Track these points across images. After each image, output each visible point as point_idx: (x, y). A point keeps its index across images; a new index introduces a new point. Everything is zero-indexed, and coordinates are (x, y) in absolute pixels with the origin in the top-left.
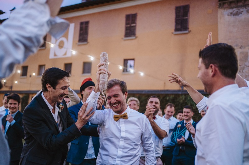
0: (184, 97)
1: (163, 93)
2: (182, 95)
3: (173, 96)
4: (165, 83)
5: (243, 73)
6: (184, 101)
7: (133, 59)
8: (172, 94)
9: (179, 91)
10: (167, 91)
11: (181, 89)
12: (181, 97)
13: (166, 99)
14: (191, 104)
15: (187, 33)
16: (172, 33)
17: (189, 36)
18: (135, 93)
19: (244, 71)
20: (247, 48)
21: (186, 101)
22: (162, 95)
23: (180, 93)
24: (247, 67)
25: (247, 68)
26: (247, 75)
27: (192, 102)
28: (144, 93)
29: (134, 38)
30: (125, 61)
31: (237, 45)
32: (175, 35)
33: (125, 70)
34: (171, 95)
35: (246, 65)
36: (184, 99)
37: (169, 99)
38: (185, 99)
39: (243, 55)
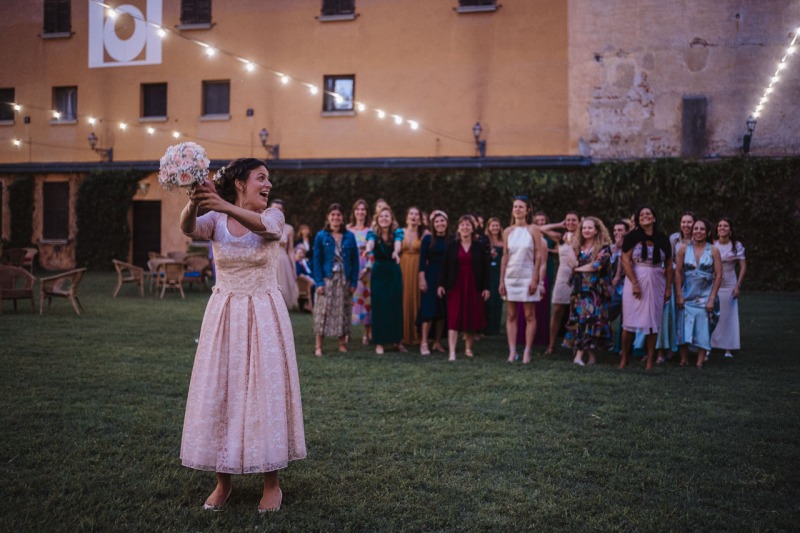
0: (488, 175)
1: (436, 165)
2: (482, 170)
3: (462, 173)
4: (438, 140)
5: (624, 115)
6: (489, 184)
7: (351, 77)
8: (460, 169)
9: (475, 159)
10: (445, 159)
11: (479, 154)
12: (481, 176)
13: (445, 181)
14: (507, 191)
15: (491, 12)
16: (454, 9)
17: (496, 19)
18: (362, 166)
19: (625, 111)
20: (632, 55)
21: (494, 186)
22: (434, 170)
23: (479, 165)
24: (632, 101)
25: (632, 103)
26: (632, 119)
27: (508, 188)
28: (386, 166)
29: (351, 17)
30: (329, 81)
31: (610, 48)
32: (461, 14)
33: (330, 108)
34: (455, 169)
35: (629, 97)
36: (488, 179)
37: (452, 179)
38: (492, 179)
39: (623, 73)
